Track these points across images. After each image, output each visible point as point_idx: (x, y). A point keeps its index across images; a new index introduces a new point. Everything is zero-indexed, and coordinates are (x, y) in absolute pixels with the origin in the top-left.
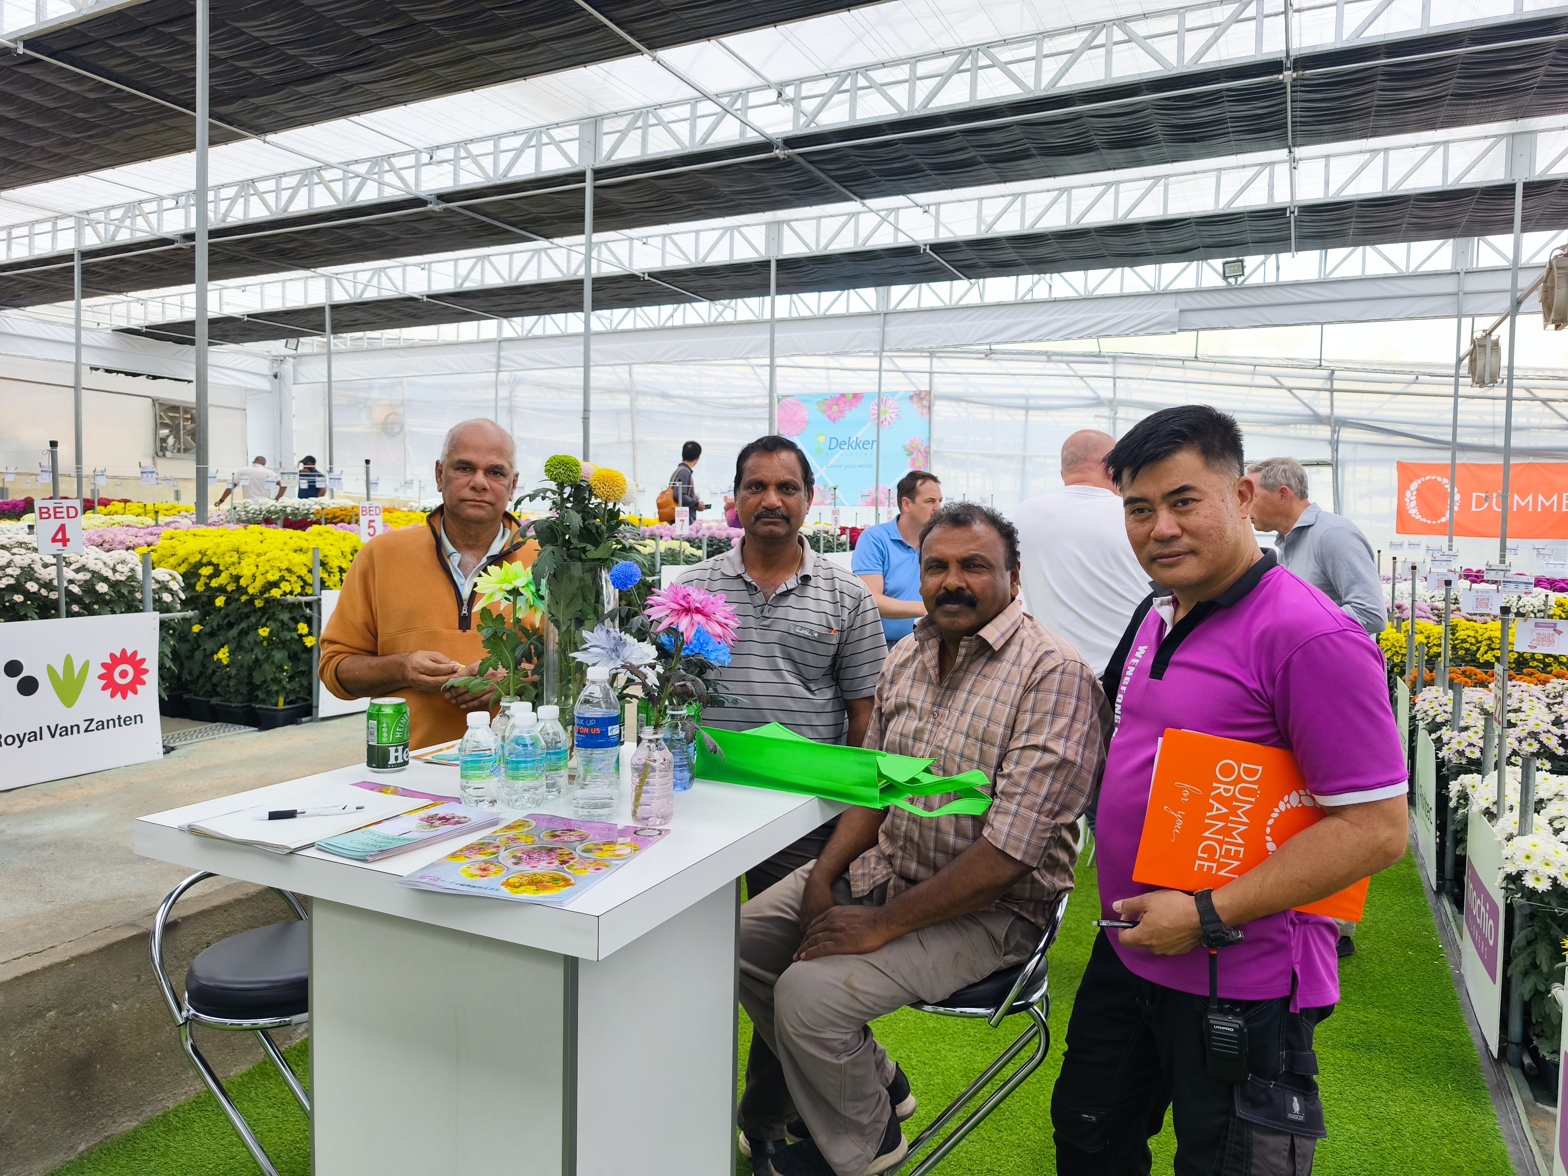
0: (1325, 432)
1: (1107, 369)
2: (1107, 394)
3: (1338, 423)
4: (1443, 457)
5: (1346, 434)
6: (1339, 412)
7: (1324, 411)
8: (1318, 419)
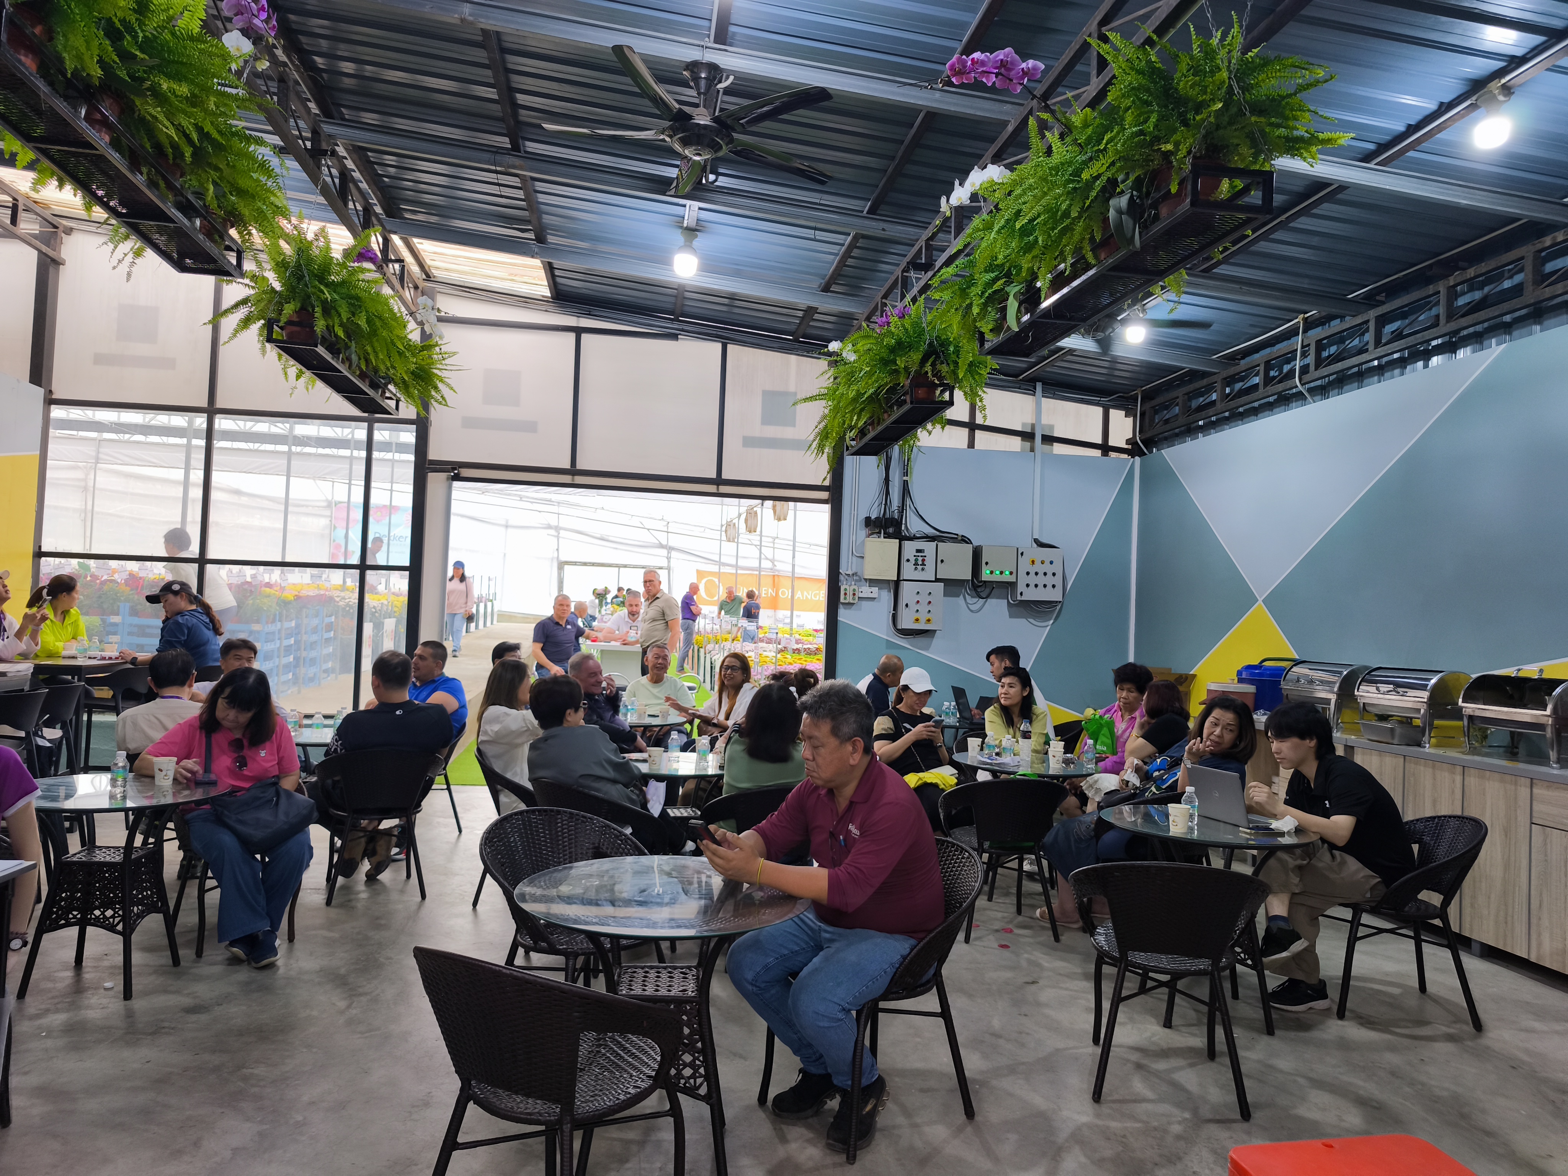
0: (664, 552)
1: (554, 509)
2: (554, 523)
3: (670, 549)
4: (715, 568)
5: (674, 554)
6: (671, 544)
7: (664, 543)
8: (661, 546)
